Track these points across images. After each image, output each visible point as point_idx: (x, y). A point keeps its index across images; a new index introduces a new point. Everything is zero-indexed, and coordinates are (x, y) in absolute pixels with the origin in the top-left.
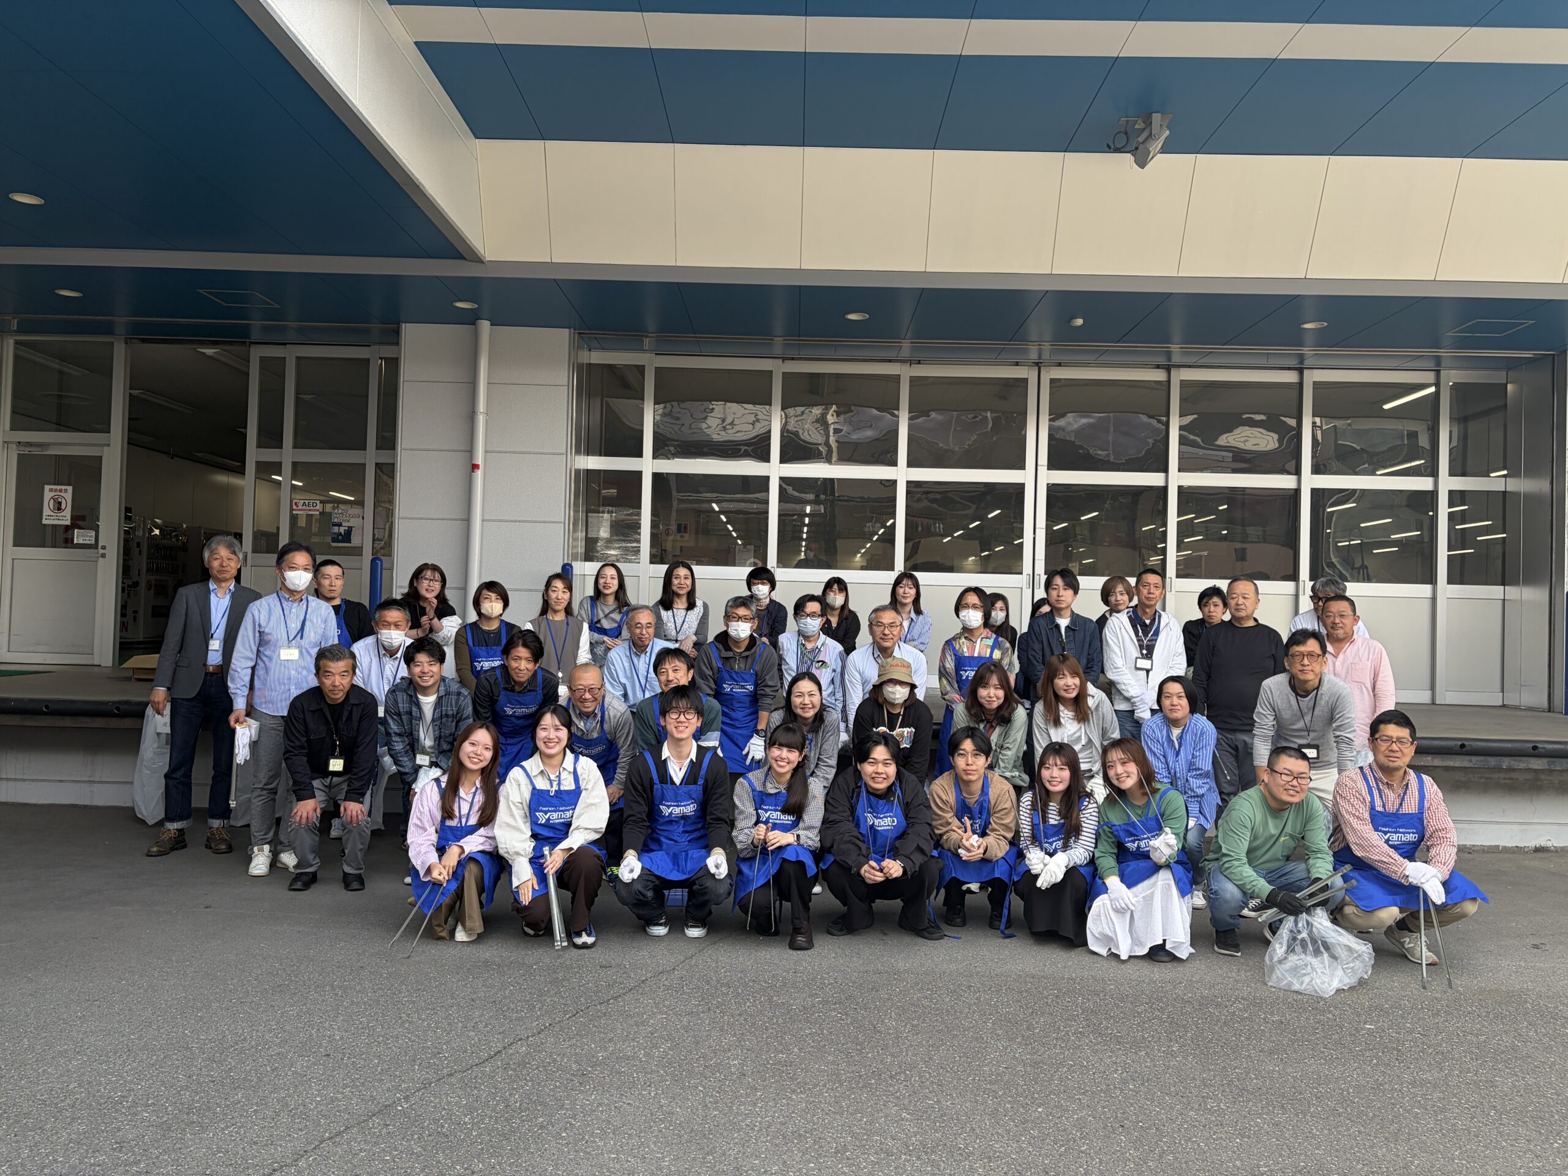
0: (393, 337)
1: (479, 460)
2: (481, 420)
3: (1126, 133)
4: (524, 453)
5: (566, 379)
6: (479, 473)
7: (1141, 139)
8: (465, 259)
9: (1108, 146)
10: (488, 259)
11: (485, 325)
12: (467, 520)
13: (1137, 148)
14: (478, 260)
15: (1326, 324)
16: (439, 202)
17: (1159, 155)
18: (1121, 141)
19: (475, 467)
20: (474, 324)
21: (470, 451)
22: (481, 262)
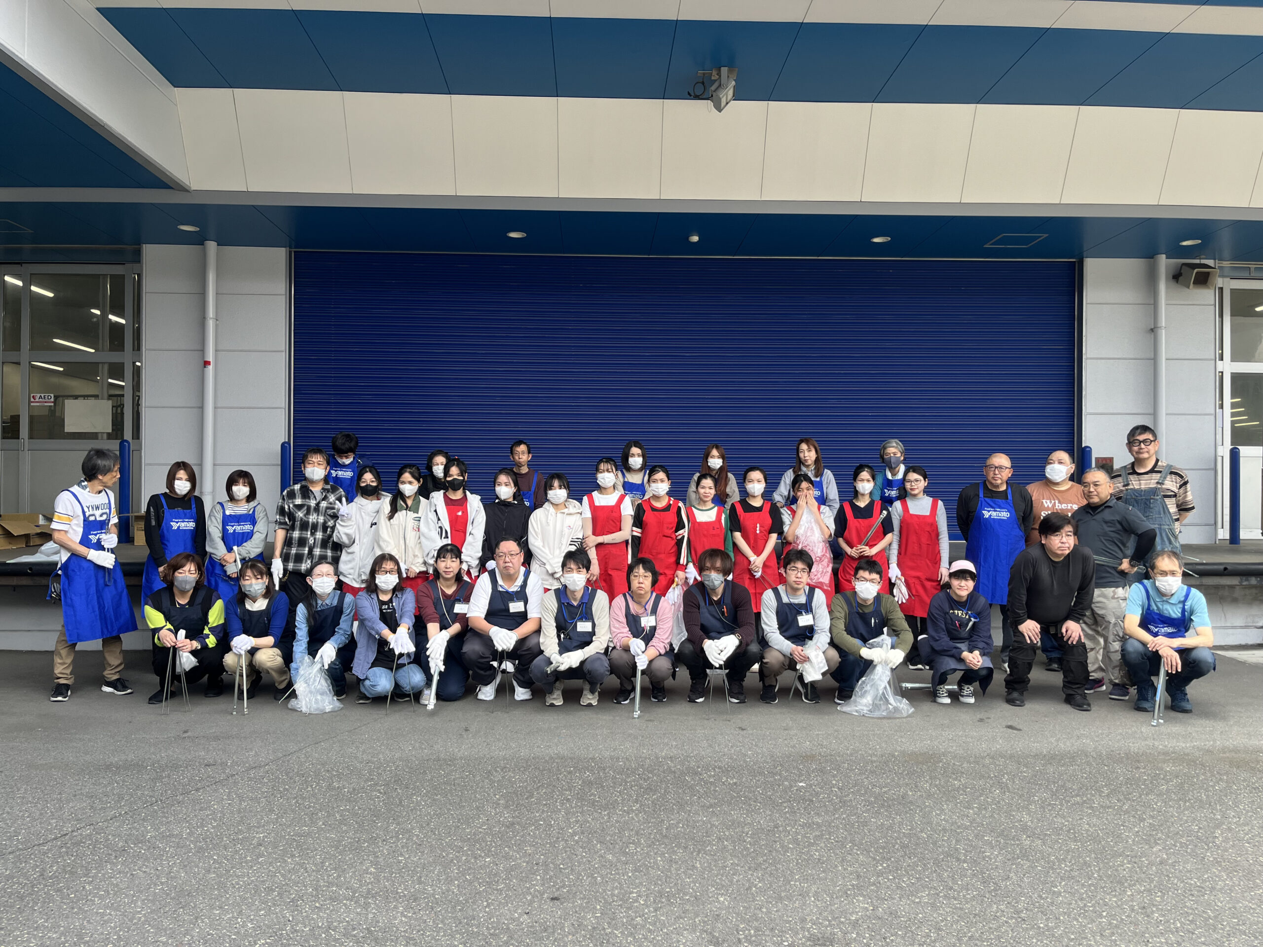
0: (137, 257)
1: (210, 357)
2: (211, 325)
3: (703, 83)
4: (249, 351)
5: (284, 289)
6: (210, 368)
7: (713, 88)
8: (172, 188)
9: (689, 94)
10: (193, 188)
11: (212, 245)
12: (201, 408)
13: (712, 96)
14: (183, 189)
15: (889, 239)
16: (129, 139)
17: (732, 102)
18: (699, 90)
19: (207, 363)
20: (203, 245)
21: (202, 350)
22: (187, 191)
